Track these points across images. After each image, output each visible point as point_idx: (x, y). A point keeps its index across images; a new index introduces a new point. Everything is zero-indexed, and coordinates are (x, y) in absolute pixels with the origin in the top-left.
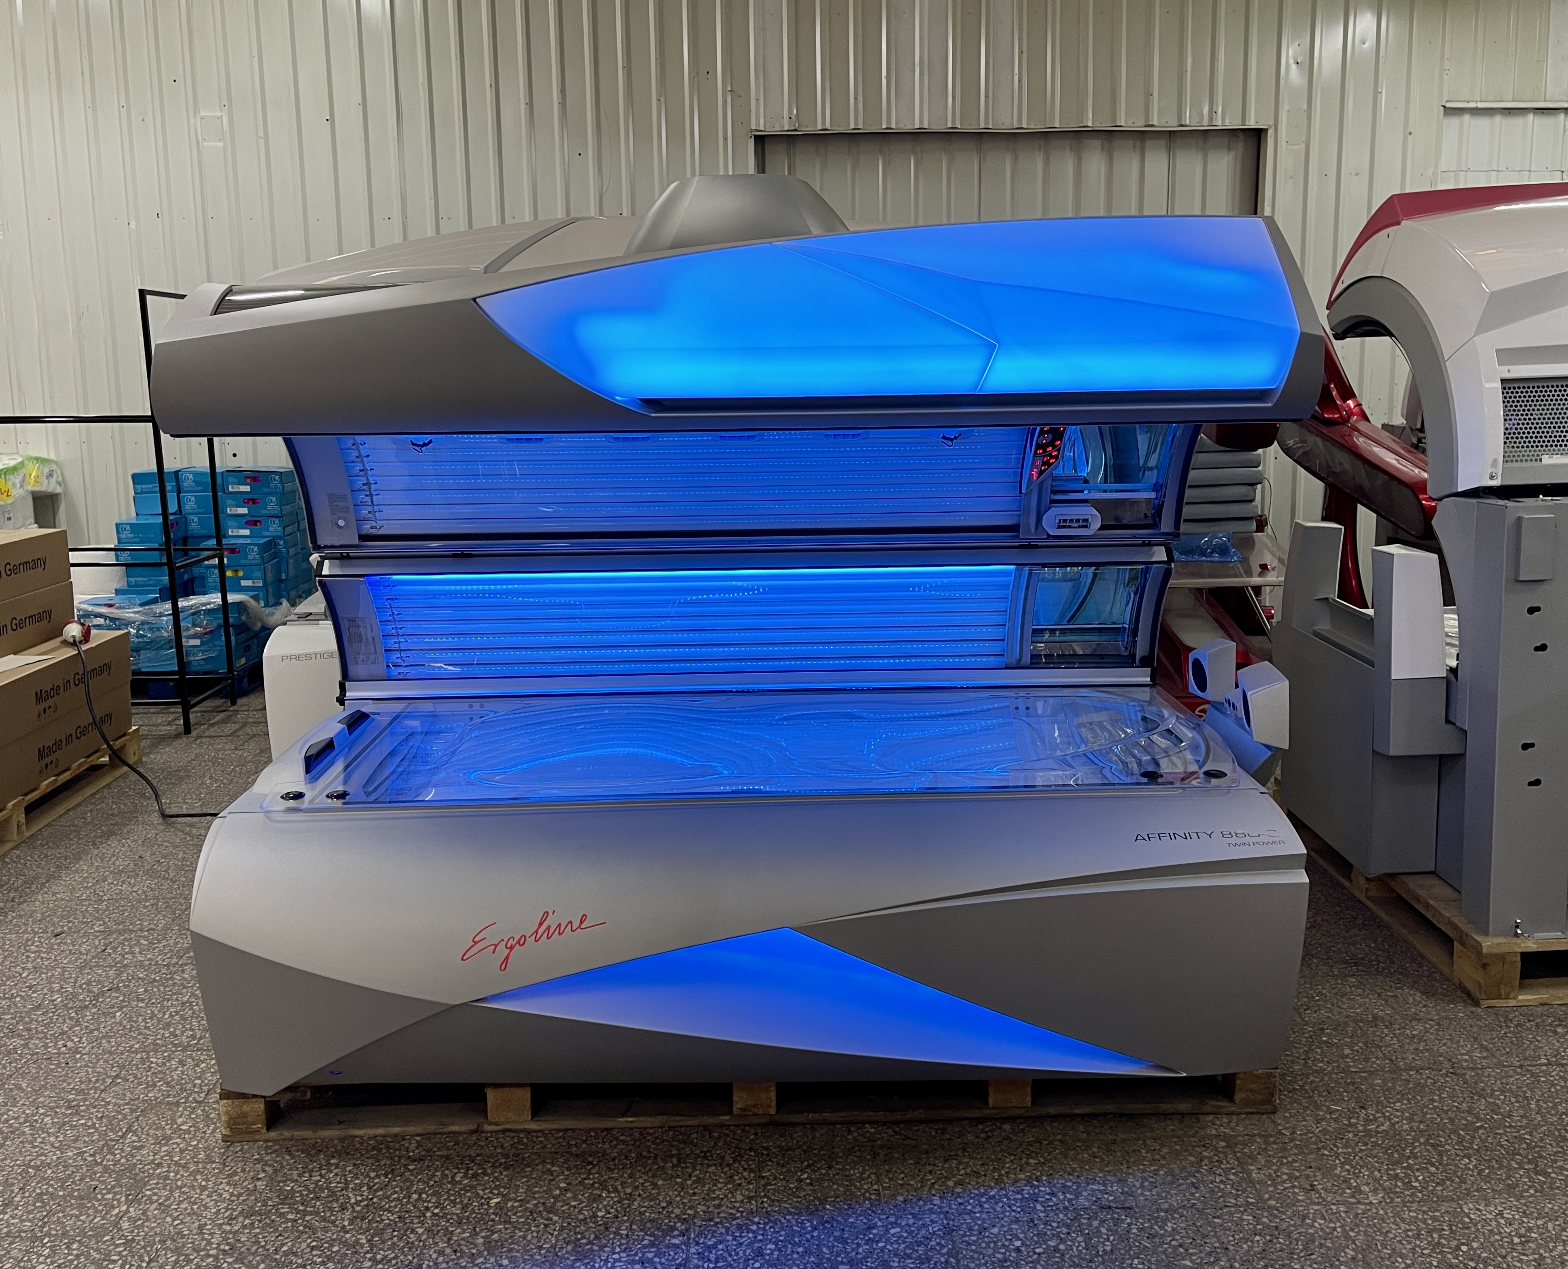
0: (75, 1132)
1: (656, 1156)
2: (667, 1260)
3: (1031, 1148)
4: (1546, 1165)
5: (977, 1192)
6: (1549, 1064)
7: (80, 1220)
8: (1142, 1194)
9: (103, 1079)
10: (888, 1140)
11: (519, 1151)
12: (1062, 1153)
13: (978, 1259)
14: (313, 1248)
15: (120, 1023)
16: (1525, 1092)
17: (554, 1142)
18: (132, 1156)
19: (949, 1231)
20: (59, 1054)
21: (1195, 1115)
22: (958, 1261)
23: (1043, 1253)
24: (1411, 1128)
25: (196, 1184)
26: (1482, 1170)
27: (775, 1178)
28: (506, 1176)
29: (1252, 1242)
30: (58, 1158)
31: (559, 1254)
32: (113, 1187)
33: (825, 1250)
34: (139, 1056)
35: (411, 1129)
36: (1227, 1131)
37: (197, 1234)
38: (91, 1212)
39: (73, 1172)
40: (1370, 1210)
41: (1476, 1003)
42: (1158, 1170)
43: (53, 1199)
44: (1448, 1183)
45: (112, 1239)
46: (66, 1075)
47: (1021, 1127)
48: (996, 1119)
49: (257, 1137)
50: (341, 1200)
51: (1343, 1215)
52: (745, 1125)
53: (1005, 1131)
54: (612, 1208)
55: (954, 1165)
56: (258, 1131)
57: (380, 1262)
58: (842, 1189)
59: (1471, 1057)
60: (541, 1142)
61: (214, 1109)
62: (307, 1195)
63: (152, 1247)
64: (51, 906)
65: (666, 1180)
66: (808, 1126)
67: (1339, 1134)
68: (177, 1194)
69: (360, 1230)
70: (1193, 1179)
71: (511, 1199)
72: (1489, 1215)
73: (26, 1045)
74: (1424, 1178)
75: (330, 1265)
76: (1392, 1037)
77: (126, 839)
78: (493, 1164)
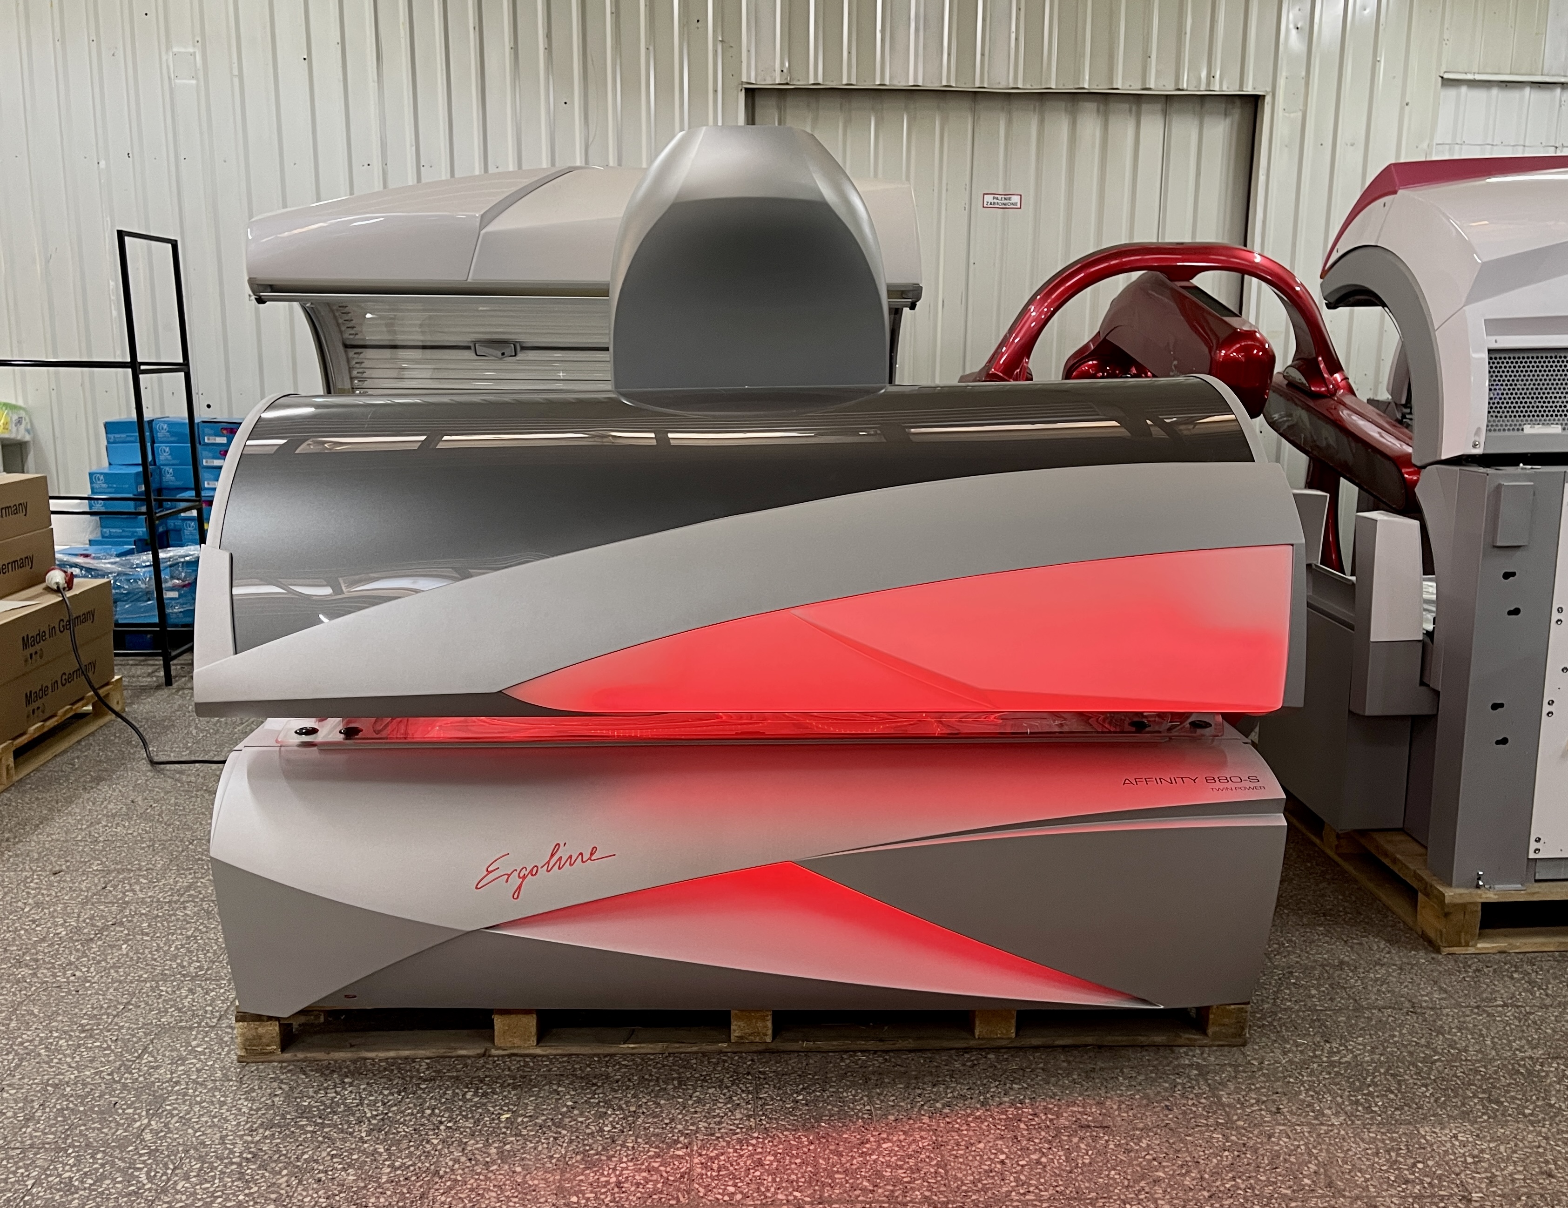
0: (91, 1054)
1: (658, 1079)
2: (672, 1169)
3: (1015, 1075)
4: (1499, 1094)
5: (963, 1112)
6: (1505, 1005)
7: (103, 1133)
8: (1119, 1115)
9: (115, 1006)
10: (879, 1067)
11: (525, 1074)
12: (1043, 1079)
13: (966, 1170)
14: (333, 1156)
15: (127, 954)
16: (1480, 1030)
17: (559, 1066)
18: (150, 1074)
19: (937, 1146)
20: (69, 983)
21: (1170, 1047)
22: (947, 1172)
23: (1027, 1165)
24: (1372, 1059)
25: (214, 1099)
26: (1439, 1098)
27: (772, 1099)
28: (515, 1095)
29: (1221, 1157)
30: (76, 1077)
31: (570, 1163)
32: (133, 1103)
33: (821, 1161)
34: (148, 985)
35: (421, 1053)
36: (1199, 1061)
37: (219, 1144)
38: (113, 1125)
39: (92, 1089)
40: (1332, 1130)
41: (1439, 952)
42: (1134, 1095)
43: (73, 1114)
44: (1406, 1108)
45: (136, 1149)
46: (78, 1002)
47: (1005, 1056)
48: (982, 1049)
49: (273, 1058)
50: (357, 1115)
51: (1306, 1134)
52: (742, 1052)
53: (990, 1059)
54: (618, 1123)
55: (941, 1089)
56: (272, 1053)
57: (399, 1168)
58: (836, 1109)
59: (1431, 999)
60: (547, 1066)
61: (227, 1033)
62: (324, 1110)
63: (176, 1156)
64: (47, 846)
65: (668, 1100)
66: (803, 1054)
67: (1304, 1064)
68: (197, 1108)
69: (377, 1141)
70: (1167, 1103)
71: (522, 1115)
72: (1444, 1138)
73: (35, 975)
74: (1383, 1104)
75: (351, 1171)
76: (1357, 980)
77: (116, 784)
78: (501, 1085)
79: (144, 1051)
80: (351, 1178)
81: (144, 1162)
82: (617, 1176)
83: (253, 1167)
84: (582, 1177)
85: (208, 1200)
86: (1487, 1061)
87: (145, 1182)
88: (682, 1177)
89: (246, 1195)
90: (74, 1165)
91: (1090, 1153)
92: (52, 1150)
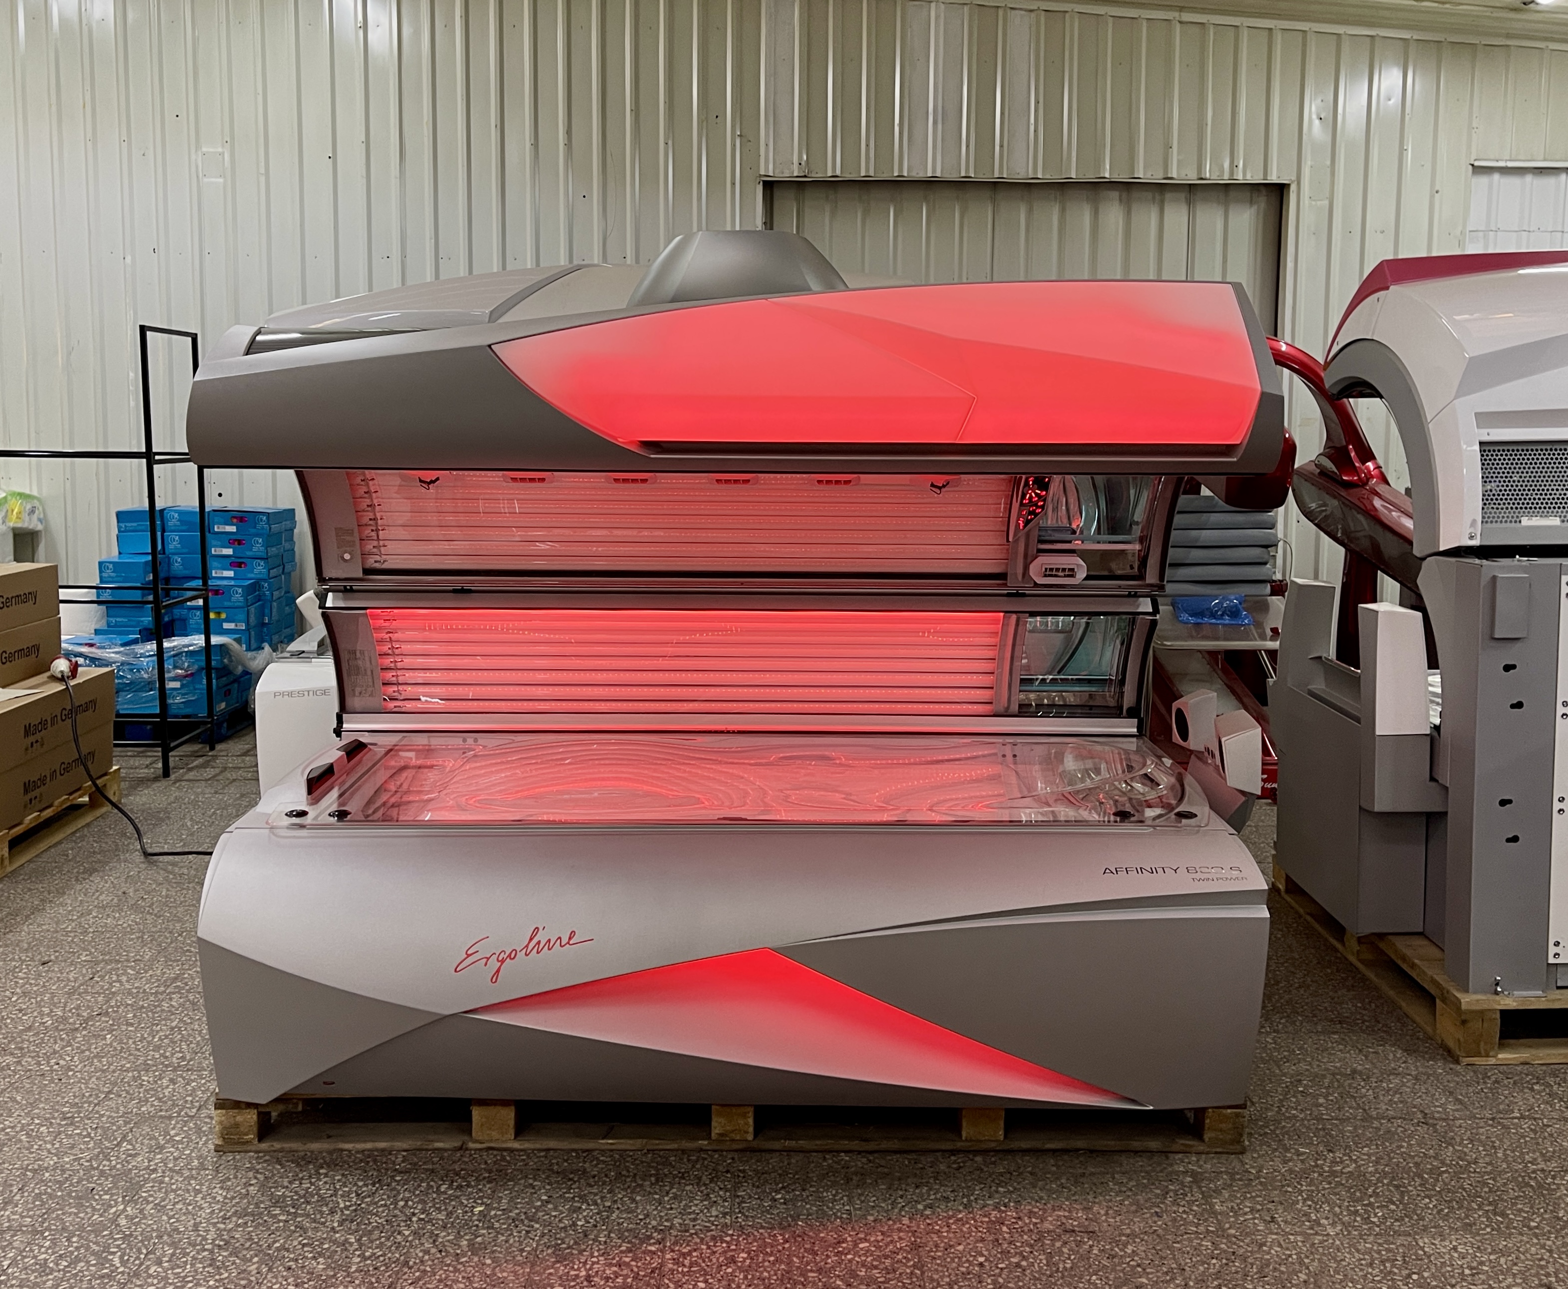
0: (71, 1141)
1: (635, 1175)
2: (644, 1264)
3: (1002, 1179)
4: (1506, 1207)
5: (945, 1214)
6: (1522, 1117)
7: (78, 1217)
8: (1106, 1221)
9: (96, 1095)
10: (862, 1167)
11: (502, 1168)
12: (1031, 1183)
13: (942, 1271)
14: (304, 1245)
15: (111, 1044)
16: (1493, 1142)
17: (536, 1160)
18: (127, 1162)
19: (915, 1247)
20: (52, 1071)
21: (1165, 1153)
22: (923, 1273)
23: (1006, 1268)
24: (1376, 1170)
25: (190, 1188)
26: (1442, 1210)
27: (750, 1197)
28: (489, 1188)
29: (1208, 1264)
30: (55, 1163)
31: (540, 1256)
32: (110, 1189)
33: (795, 1259)
34: (130, 1074)
35: (398, 1145)
36: (1195, 1168)
37: (193, 1231)
38: (89, 1210)
39: (70, 1175)
40: (1327, 1241)
41: (1457, 1061)
42: (1123, 1200)
43: (51, 1199)
44: (1407, 1219)
45: (111, 1234)
46: (60, 1090)
47: (993, 1159)
48: (969, 1152)
49: (249, 1148)
50: (331, 1205)
51: (1300, 1244)
52: (722, 1151)
53: (976, 1162)
54: (591, 1218)
55: (924, 1191)
56: (248, 1142)
57: (369, 1258)
58: (814, 1208)
59: (1444, 1110)
60: (524, 1160)
61: (206, 1123)
62: (297, 1200)
63: (149, 1242)
64: (37, 936)
65: (644, 1196)
66: (785, 1154)
67: (1305, 1174)
68: (172, 1196)
69: (349, 1231)
70: (1158, 1210)
71: (494, 1209)
72: (1444, 1250)
73: (19, 1063)
74: (1383, 1215)
75: (321, 1260)
76: (1368, 1090)
77: (109, 876)
78: (477, 1178)
79: (124, 1138)
80: (321, 1266)
82: (587, 1270)
83: (225, 1254)
84: (552, 1271)
85: (179, 1284)
86: (1496, 1174)
87: (118, 1265)
88: (652, 1272)
89: (216, 1280)
90: (50, 1248)
91: (1072, 1257)
92: (29, 1232)
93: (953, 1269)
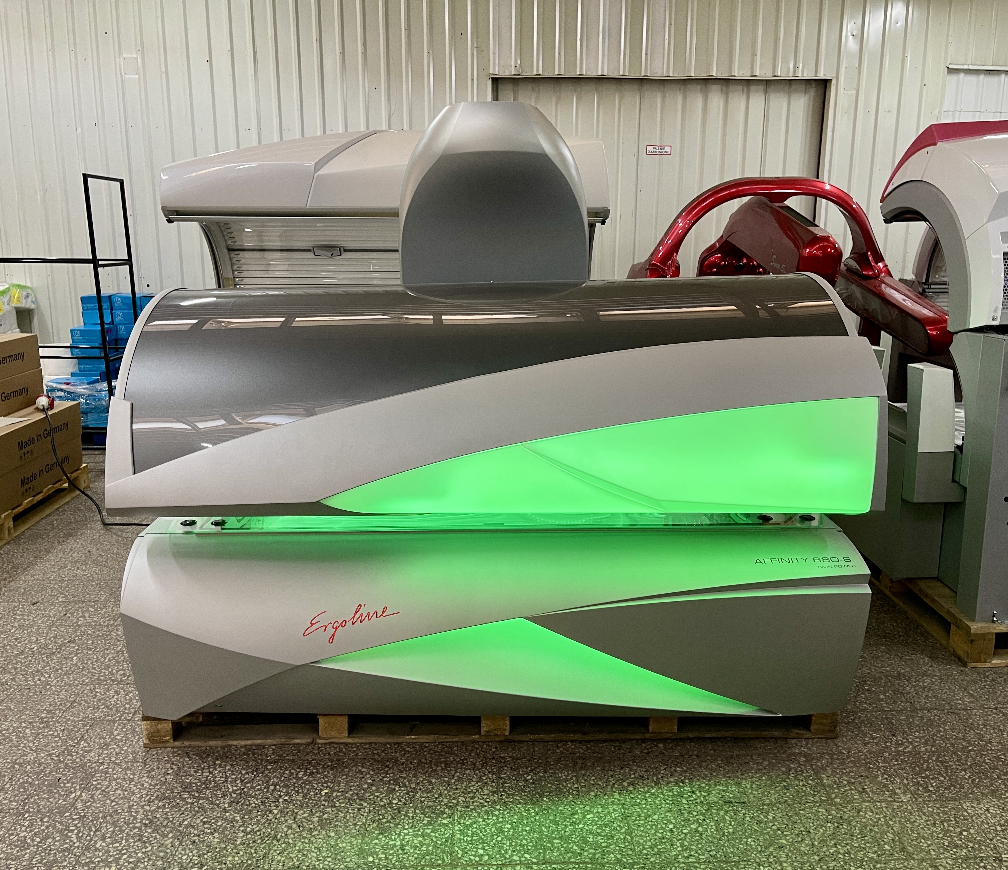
0: (46, 740)
1: (431, 762)
2: (440, 835)
3: (678, 760)
5: (642, 790)
7: (49, 802)
8: (752, 793)
9: (65, 704)
10: (583, 753)
11: (341, 757)
12: (697, 764)
13: (646, 837)
14: (204, 823)
15: (76, 664)
16: (999, 726)
17: (363, 752)
18: (84, 757)
19: (625, 817)
20: (36, 686)
21: (785, 739)
22: (632, 838)
23: (689, 833)
24: (926, 749)
25: (126, 777)
26: (974, 780)
27: (510, 779)
28: (332, 774)
29: (825, 827)
30: (34, 758)
31: (368, 829)
32: (71, 778)
33: (543, 829)
34: (88, 688)
35: (269, 741)
36: (806, 750)
37: (127, 812)
38: (56, 795)
39: (45, 768)
40: (902, 806)
41: (965, 665)
42: (761, 777)
43: (31, 787)
44: (952, 788)
45: (71, 815)
46: (40, 700)
47: (670, 746)
48: (654, 740)
49: (168, 745)
51: (884, 809)
52: (489, 742)
53: (659, 748)
54: (402, 798)
55: (627, 771)
56: (167, 741)
57: (249, 833)
58: (554, 787)
59: (963, 702)
60: (355, 751)
61: (138, 726)
62: (200, 786)
63: (97, 821)
64: (30, 584)
65: (438, 779)
66: (531, 743)
67: (879, 754)
68: (114, 784)
69: (236, 811)
70: (785, 784)
71: (336, 791)
72: (981, 812)
73: (14, 679)
74: (936, 785)
75: (216, 835)
76: (911, 688)
77: (79, 539)
78: (323, 767)
79: (82, 738)
80: (216, 840)
81: (75, 825)
82: (401, 841)
83: (149, 831)
84: (376, 841)
85: (117, 856)
87: (75, 841)
88: (446, 841)
89: (143, 853)
90: (28, 827)
92: (14, 814)
93: (652, 835)
